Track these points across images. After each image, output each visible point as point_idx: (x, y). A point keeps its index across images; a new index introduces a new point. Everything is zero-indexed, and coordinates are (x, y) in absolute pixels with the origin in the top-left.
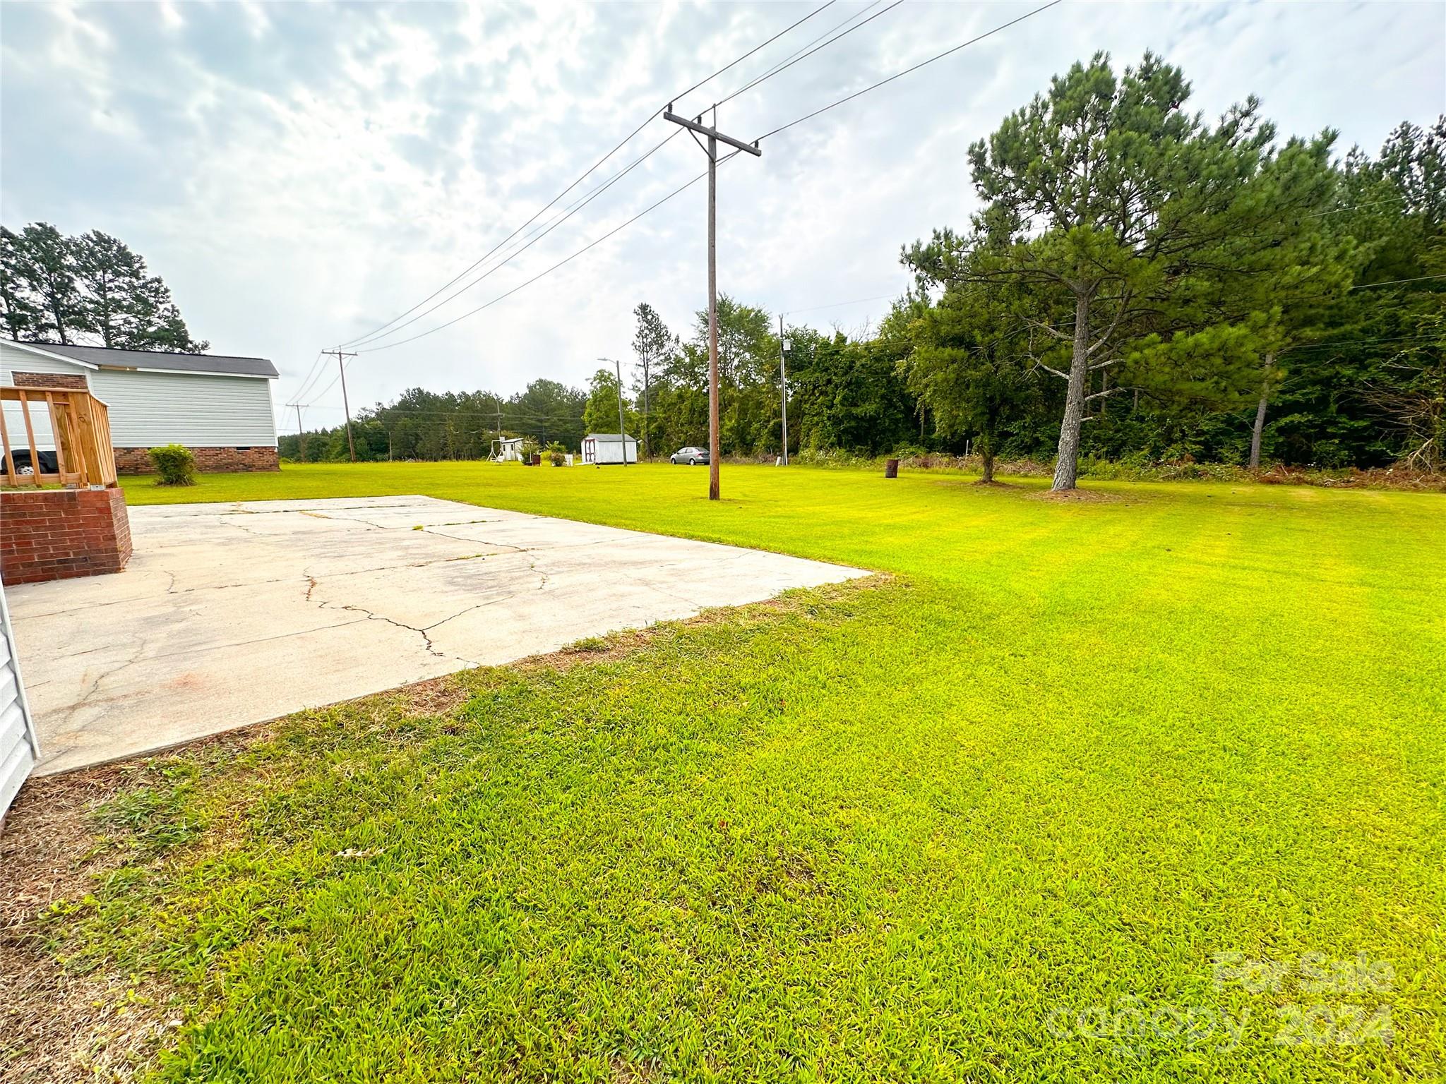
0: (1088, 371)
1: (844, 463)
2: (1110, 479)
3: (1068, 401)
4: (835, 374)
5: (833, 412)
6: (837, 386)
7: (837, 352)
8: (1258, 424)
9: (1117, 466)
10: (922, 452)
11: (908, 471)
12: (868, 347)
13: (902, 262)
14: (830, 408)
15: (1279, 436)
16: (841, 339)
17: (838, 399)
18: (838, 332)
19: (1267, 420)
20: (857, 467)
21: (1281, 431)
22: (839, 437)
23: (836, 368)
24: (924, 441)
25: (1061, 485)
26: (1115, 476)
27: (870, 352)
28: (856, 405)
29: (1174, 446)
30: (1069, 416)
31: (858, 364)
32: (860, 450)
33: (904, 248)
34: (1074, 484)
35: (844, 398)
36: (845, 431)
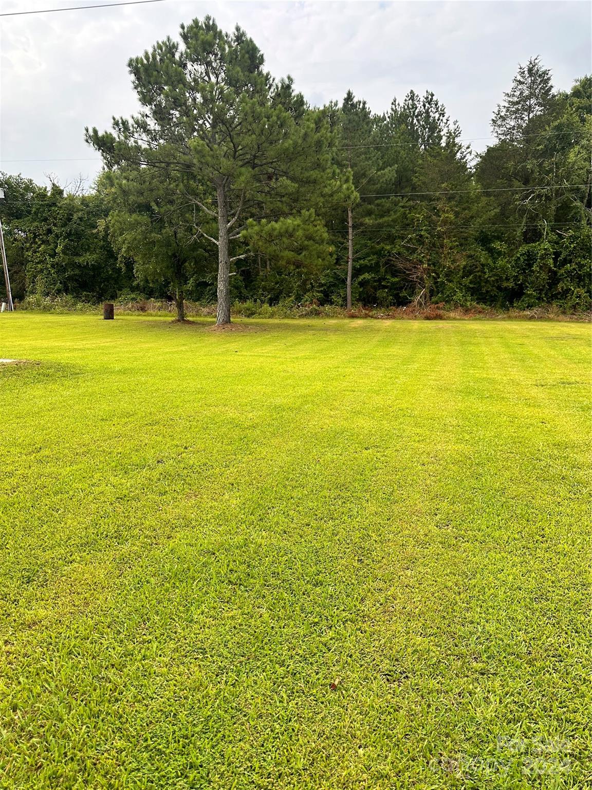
0: (229, 240)
1: (70, 309)
2: (269, 318)
3: (220, 261)
4: (55, 225)
5: (56, 260)
6: (57, 236)
7: (54, 204)
8: (349, 279)
9: (274, 309)
10: (141, 297)
11: (128, 314)
12: (84, 200)
13: (87, 141)
14: (53, 255)
15: (360, 287)
16: (58, 192)
17: (59, 249)
18: (54, 184)
19: (353, 277)
20: (82, 312)
21: (362, 284)
22: (64, 283)
23: (55, 219)
24: (144, 289)
25: (221, 320)
26: (272, 316)
27: (87, 206)
28: (78, 255)
29: (308, 294)
30: (221, 272)
31: (75, 217)
32: (87, 296)
33: (87, 130)
34: (230, 320)
35: (65, 247)
36: (70, 278)
